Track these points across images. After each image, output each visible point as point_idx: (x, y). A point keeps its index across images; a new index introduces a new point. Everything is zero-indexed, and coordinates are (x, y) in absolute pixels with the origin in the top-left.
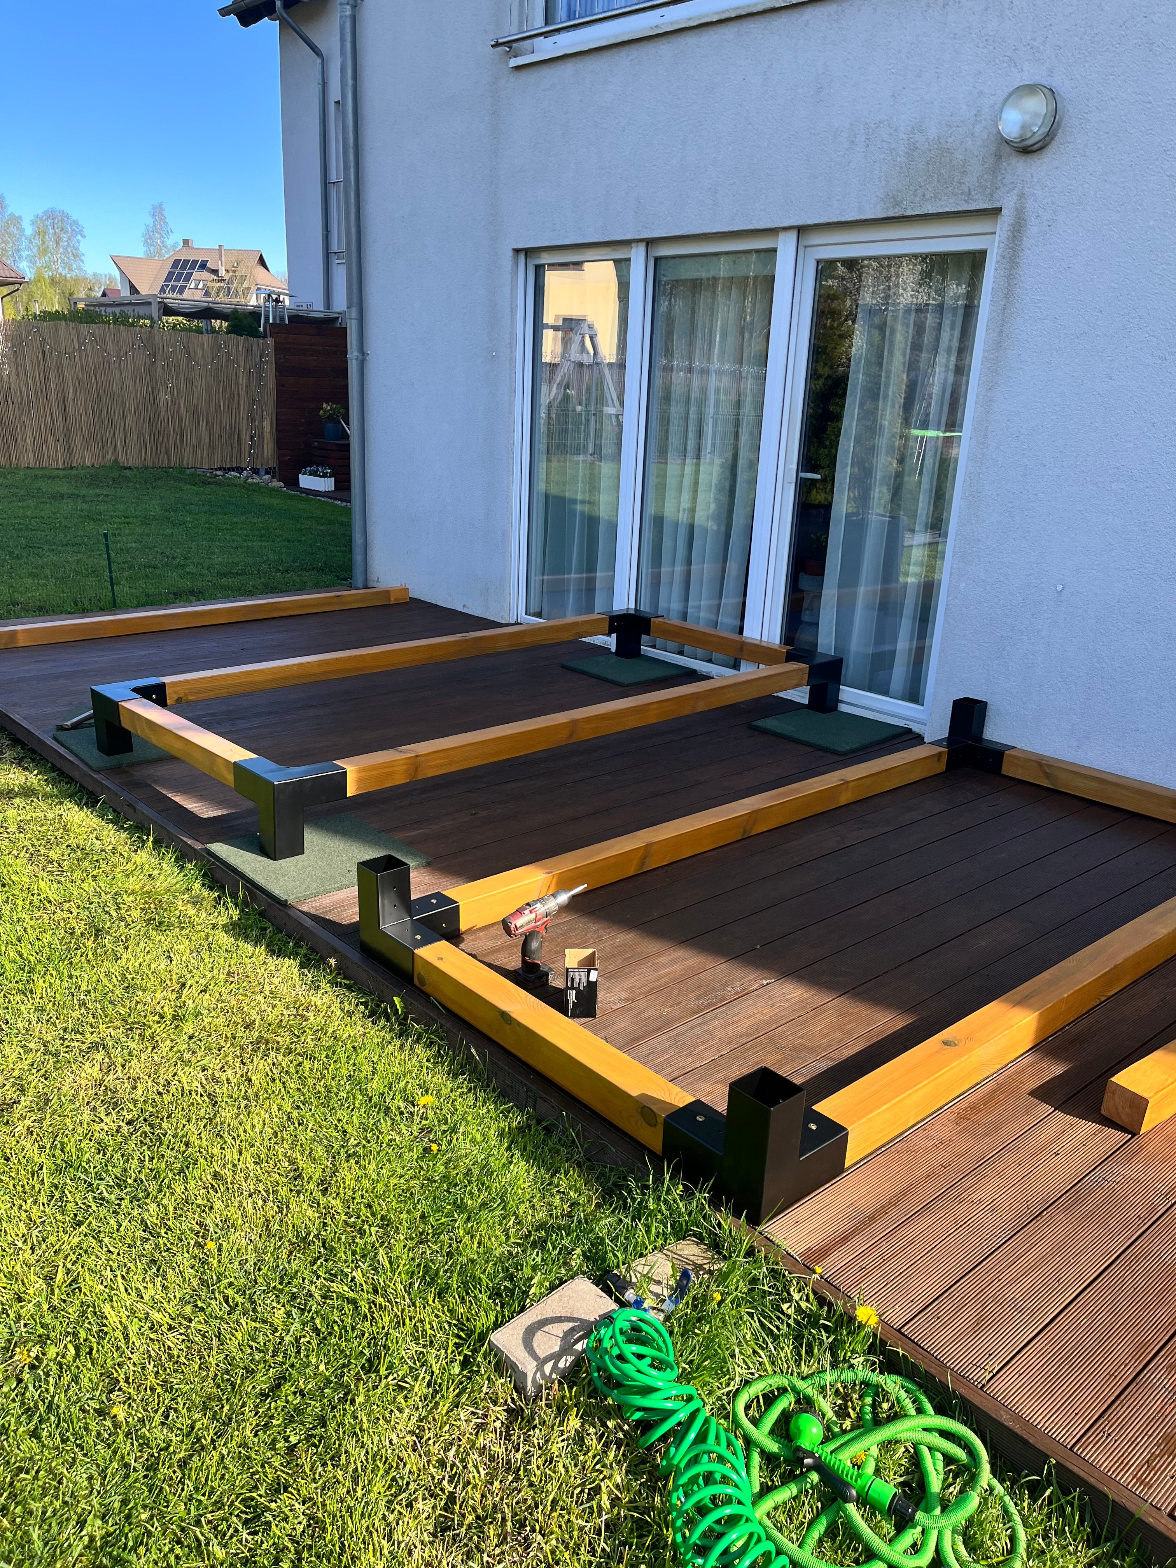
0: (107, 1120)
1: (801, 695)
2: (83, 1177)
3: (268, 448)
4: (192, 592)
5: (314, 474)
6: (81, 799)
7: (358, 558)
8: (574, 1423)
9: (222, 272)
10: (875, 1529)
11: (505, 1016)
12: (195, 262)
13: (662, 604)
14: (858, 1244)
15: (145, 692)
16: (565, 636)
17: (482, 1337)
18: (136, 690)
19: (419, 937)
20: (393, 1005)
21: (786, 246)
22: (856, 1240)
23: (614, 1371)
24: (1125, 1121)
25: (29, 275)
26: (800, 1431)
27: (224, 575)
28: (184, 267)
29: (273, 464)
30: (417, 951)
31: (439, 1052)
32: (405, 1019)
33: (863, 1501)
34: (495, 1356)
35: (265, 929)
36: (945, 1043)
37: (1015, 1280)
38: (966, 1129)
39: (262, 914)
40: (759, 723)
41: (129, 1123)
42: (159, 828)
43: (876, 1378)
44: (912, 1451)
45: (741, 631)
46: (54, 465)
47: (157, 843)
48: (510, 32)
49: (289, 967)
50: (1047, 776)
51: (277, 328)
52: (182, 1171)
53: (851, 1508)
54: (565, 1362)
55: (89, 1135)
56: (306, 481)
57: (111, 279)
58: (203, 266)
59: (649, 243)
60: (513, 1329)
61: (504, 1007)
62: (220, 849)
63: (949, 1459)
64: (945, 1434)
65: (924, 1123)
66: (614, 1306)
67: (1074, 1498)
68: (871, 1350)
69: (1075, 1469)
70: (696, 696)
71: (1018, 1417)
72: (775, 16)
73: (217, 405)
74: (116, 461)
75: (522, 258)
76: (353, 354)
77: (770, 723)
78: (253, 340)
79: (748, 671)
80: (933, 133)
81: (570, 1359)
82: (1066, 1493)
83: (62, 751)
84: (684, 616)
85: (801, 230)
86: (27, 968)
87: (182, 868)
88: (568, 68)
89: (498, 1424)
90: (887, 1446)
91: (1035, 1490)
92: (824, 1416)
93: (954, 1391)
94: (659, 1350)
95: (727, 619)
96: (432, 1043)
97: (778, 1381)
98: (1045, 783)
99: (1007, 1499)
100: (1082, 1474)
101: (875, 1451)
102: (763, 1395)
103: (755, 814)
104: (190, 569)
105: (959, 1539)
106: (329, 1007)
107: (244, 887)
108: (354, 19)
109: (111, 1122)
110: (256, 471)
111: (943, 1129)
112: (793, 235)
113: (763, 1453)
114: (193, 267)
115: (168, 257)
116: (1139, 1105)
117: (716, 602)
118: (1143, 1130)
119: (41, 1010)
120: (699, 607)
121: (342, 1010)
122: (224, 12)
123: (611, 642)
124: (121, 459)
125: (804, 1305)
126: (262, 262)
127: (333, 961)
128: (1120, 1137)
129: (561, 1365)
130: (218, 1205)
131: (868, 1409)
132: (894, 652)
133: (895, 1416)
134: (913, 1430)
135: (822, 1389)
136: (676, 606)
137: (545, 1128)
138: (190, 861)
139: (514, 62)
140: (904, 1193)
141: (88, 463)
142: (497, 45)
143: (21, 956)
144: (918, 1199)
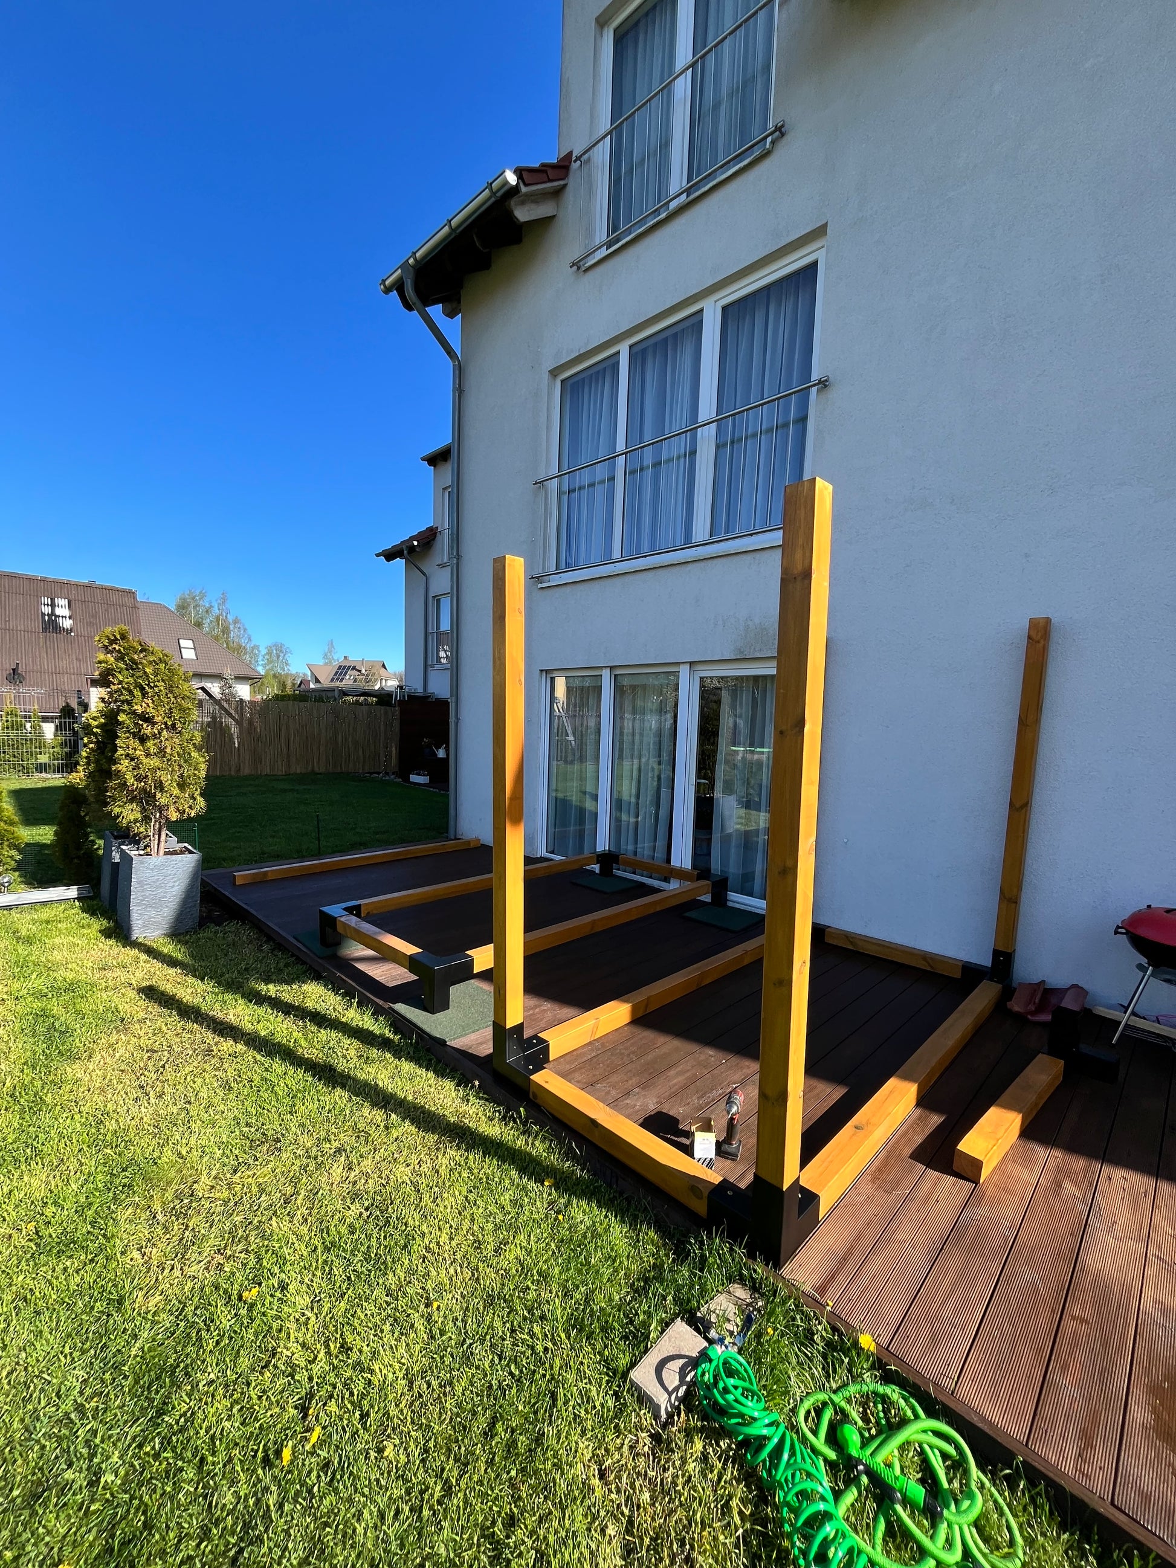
0: (353, 1207)
1: (707, 898)
2: (343, 1254)
3: (394, 760)
4: (361, 844)
5: (418, 774)
6: (310, 974)
7: (452, 823)
8: (699, 1445)
9: (363, 671)
10: (919, 1525)
11: (594, 1122)
12: (350, 667)
13: (623, 847)
14: (842, 1279)
15: (350, 910)
16: (575, 867)
17: (625, 1375)
18: (346, 909)
19: (531, 1067)
20: (519, 1113)
21: (684, 670)
22: (840, 1278)
23: (721, 1401)
24: (969, 1175)
25: (262, 672)
26: (846, 1441)
27: (377, 833)
28: (343, 669)
29: (397, 769)
30: (531, 1077)
31: (550, 1145)
32: (526, 1121)
33: (906, 1502)
34: (636, 1390)
35: (430, 1060)
36: (856, 1128)
37: (944, 1303)
38: (880, 1187)
39: (428, 1050)
40: (687, 914)
41: (367, 1209)
42: (361, 995)
43: (881, 1389)
44: (919, 1449)
45: (669, 861)
46: (280, 773)
47: (360, 1004)
48: (538, 572)
49: (449, 1085)
50: (851, 943)
51: (401, 703)
52: (405, 1246)
53: (898, 1508)
54: (681, 1393)
55: (342, 1220)
56: (414, 778)
57: (305, 675)
58: (354, 668)
59: (611, 668)
60: (645, 1367)
61: (593, 1116)
62: (400, 1007)
63: (945, 1456)
64: (937, 1434)
65: (854, 1186)
66: (706, 1344)
67: (1041, 1490)
68: (873, 1367)
69: (1036, 1464)
70: (655, 903)
71: (983, 1419)
72: (674, 567)
73: (369, 741)
74: (313, 770)
75: (544, 674)
76: (452, 720)
77: (692, 914)
78: (388, 708)
79: (674, 885)
80: (757, 621)
81: (685, 1388)
82: (1035, 1486)
83: (300, 945)
84: (635, 853)
85: (692, 664)
86: (291, 1095)
87: (376, 1020)
88: (568, 589)
89: (646, 1449)
90: (903, 1448)
91: (1012, 1482)
92: (856, 1423)
93: (936, 1398)
94: (744, 1380)
95: (660, 854)
96: (545, 1138)
97: (822, 1396)
98: (851, 947)
99: (993, 1489)
100: (1042, 1469)
101: (896, 1453)
102: (814, 1408)
103: (703, 975)
104: (358, 830)
105: (974, 1530)
106: (477, 1114)
107: (417, 1032)
108: (457, 564)
109: (356, 1209)
110: (387, 774)
111: (867, 1188)
112: (688, 666)
113: (826, 1460)
114: (348, 669)
115: (336, 664)
116: (977, 1165)
117: (652, 844)
118: (981, 1181)
119: (302, 1125)
120: (643, 848)
121: (485, 1116)
122: (378, 555)
123: (596, 868)
124: (316, 769)
125: (824, 1334)
126: (384, 666)
127: (477, 1083)
128: (969, 1186)
129: (680, 1395)
130: (434, 1273)
131: (881, 1415)
132: (754, 872)
133: (903, 1422)
134: (917, 1432)
135: (849, 1401)
136: (630, 847)
137: (627, 1199)
138: (382, 1016)
139: (540, 586)
140: (858, 1237)
141: (298, 771)
142: (532, 578)
143: (287, 1086)
144: (867, 1242)
